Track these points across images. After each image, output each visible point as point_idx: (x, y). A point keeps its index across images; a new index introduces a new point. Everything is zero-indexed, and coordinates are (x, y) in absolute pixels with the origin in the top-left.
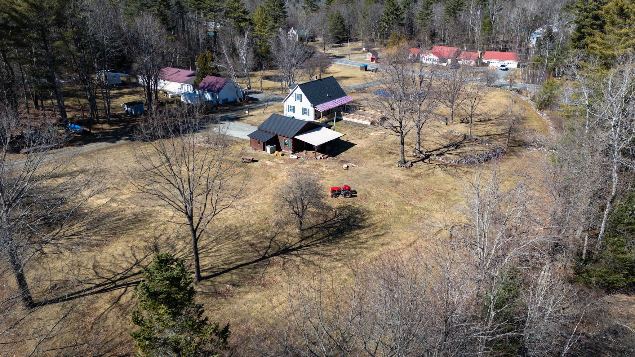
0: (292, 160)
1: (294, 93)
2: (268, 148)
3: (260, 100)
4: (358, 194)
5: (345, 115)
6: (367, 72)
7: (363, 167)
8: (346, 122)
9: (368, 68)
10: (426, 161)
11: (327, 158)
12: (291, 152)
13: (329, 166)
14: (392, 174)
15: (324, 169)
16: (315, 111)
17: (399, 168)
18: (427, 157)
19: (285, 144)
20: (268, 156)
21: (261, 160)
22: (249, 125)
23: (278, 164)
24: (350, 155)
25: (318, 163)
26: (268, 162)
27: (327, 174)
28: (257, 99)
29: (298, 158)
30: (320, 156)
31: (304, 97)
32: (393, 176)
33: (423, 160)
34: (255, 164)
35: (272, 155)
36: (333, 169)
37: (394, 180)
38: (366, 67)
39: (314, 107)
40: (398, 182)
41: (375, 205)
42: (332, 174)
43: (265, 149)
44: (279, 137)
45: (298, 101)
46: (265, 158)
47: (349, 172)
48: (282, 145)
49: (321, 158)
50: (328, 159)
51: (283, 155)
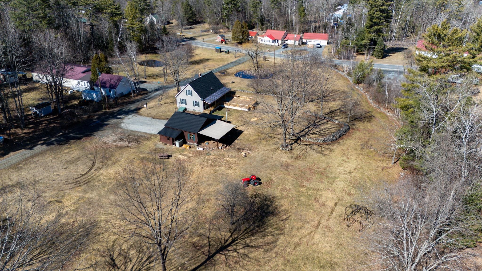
0: (200, 153)
1: (185, 90)
2: (177, 143)
4: (262, 181)
6: (221, 53)
7: (256, 153)
8: (228, 109)
9: (222, 50)
10: (298, 142)
11: (226, 147)
12: (196, 144)
13: (230, 155)
14: (281, 158)
15: (228, 159)
16: (204, 103)
17: (283, 151)
18: (299, 139)
19: (190, 138)
20: (178, 149)
21: (174, 155)
22: (150, 119)
23: (189, 157)
24: (243, 142)
25: (221, 153)
26: (180, 156)
27: (232, 163)
28: (145, 90)
29: (203, 149)
30: (221, 145)
31: (194, 92)
32: (281, 159)
33: (296, 142)
34: (170, 160)
35: (181, 148)
36: (235, 157)
37: (284, 164)
38: (220, 49)
40: (287, 166)
41: (279, 190)
42: (236, 163)
43: (174, 144)
44: (184, 133)
45: (189, 96)
46: (176, 152)
47: (248, 160)
48: (187, 139)
49: (222, 148)
51: (190, 147)
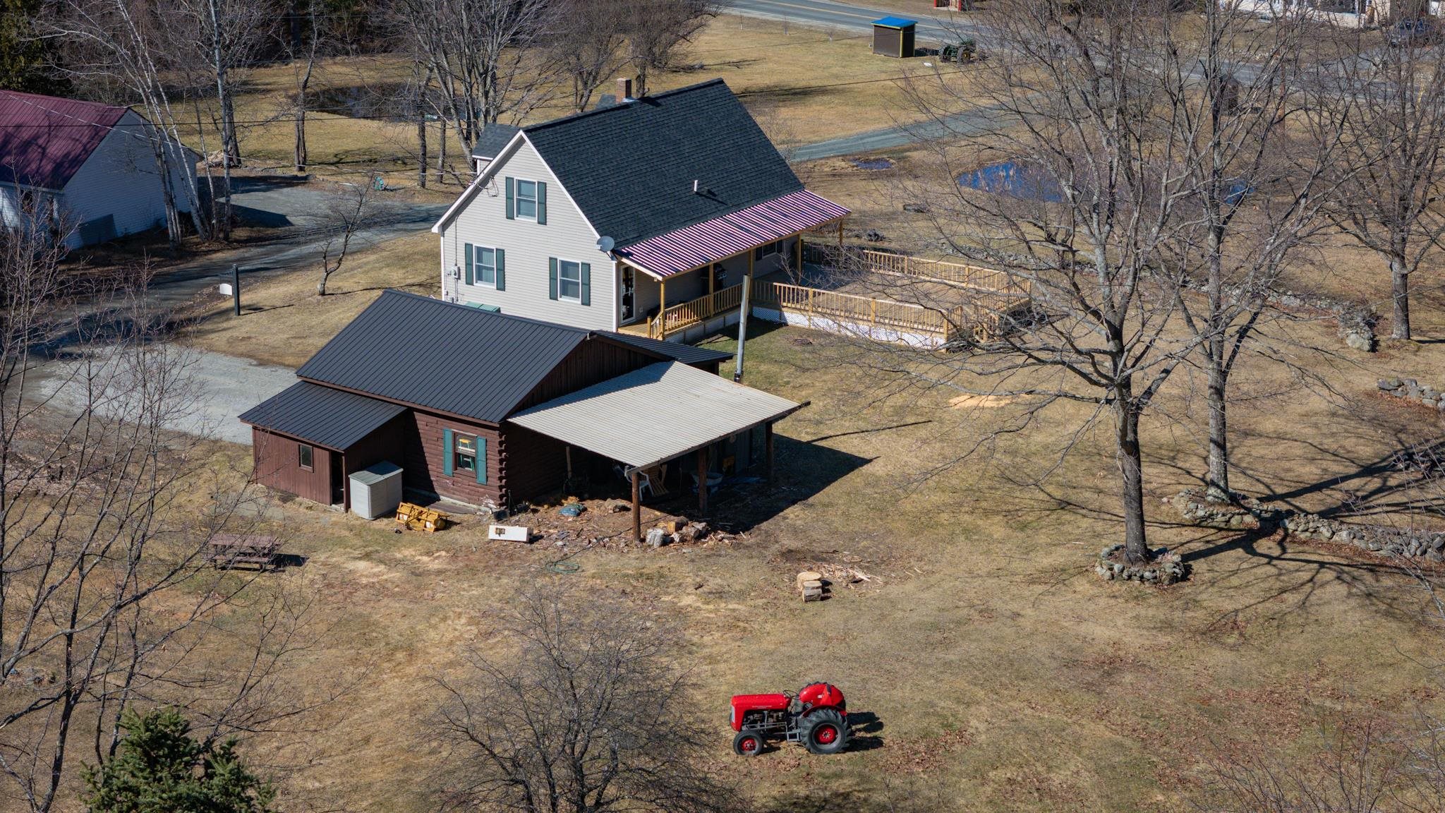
0: (503, 554)
1: (500, 178)
2: (360, 488)
3: (298, 221)
4: (886, 734)
5: (797, 298)
6: (913, 62)
7: (910, 587)
8: (806, 338)
9: (921, 41)
10: (1266, 545)
11: (700, 536)
12: (492, 505)
13: (713, 583)
14: (1080, 620)
15: (688, 600)
16: (627, 277)
17: (1117, 586)
18: (1271, 524)
19: (460, 461)
20: (358, 530)
21: (322, 557)
22: (240, 363)
23: (417, 573)
24: (838, 522)
25: (652, 568)
26: (362, 565)
27: (704, 627)
28: (281, 220)
29: (533, 539)
30: (660, 526)
31: (560, 198)
32: (1084, 629)
33: (1246, 541)
34: (291, 579)
35: (383, 523)
36: (741, 595)
37: (1090, 653)
38: (909, 31)
39: (616, 253)
40: (1111, 666)
41: (988, 789)
42: (733, 624)
43: (339, 494)
44: (421, 420)
45: (527, 222)
46: (341, 542)
47: (831, 614)
48: (439, 466)
49: (666, 541)
50: (710, 542)
51: (444, 524)
